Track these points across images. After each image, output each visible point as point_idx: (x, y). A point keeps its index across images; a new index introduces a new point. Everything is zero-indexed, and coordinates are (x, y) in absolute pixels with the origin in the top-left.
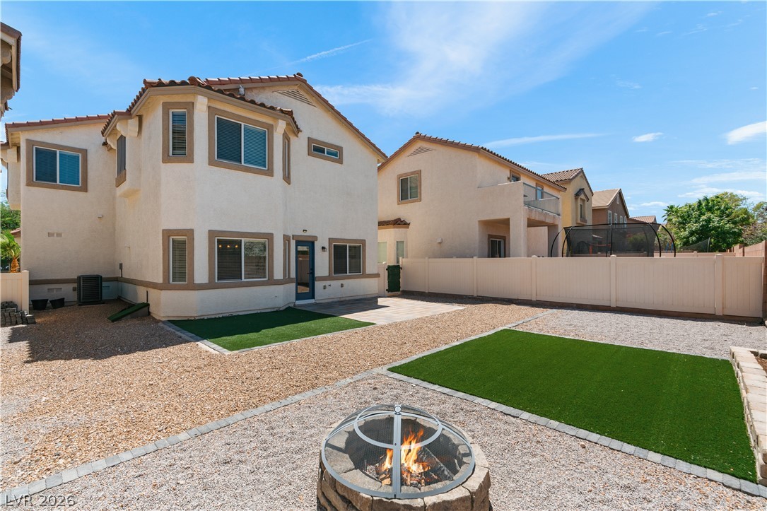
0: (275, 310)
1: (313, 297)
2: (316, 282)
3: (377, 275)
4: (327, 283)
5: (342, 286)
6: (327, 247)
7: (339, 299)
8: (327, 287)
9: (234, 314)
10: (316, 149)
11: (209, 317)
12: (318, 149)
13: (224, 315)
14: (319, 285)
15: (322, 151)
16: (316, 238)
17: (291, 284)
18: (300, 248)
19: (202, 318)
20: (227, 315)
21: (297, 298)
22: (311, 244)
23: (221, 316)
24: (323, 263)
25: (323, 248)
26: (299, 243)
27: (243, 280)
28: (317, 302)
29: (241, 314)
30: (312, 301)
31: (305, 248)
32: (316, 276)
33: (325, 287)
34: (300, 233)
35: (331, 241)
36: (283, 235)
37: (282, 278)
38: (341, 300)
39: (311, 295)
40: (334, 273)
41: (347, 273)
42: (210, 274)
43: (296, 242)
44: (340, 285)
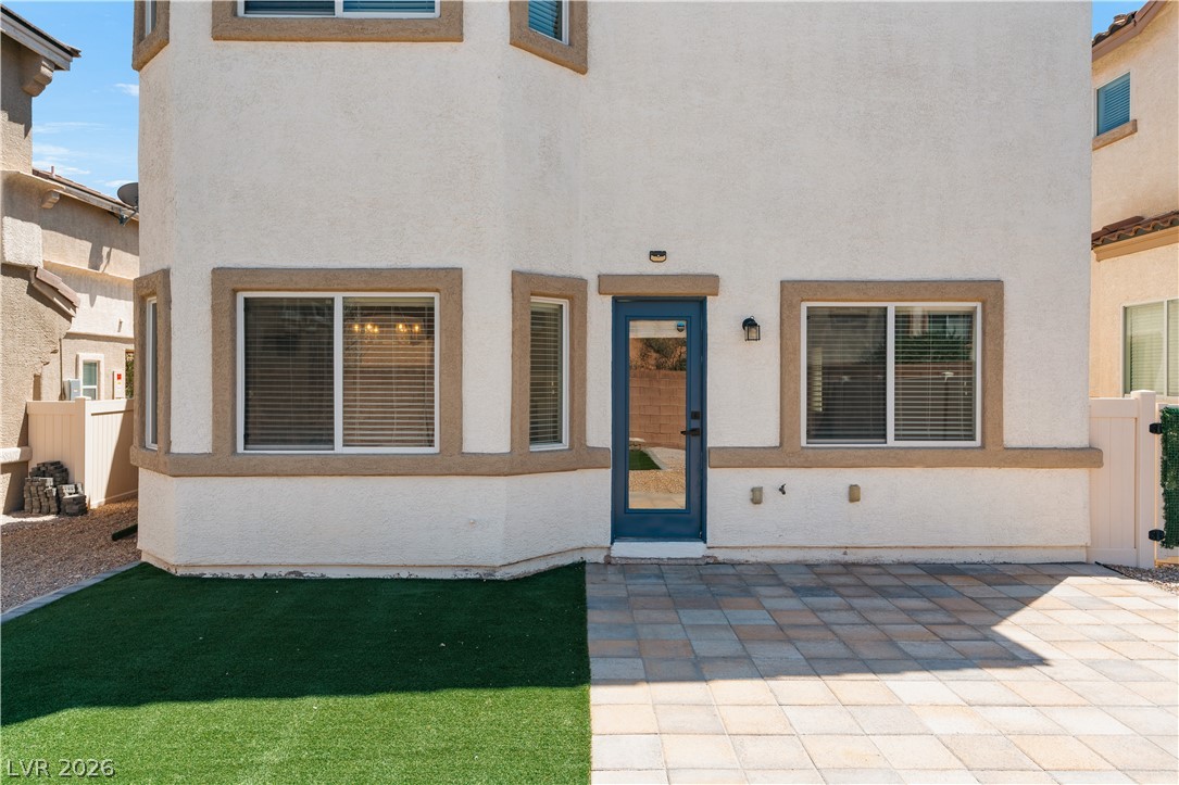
0: (472, 575)
1: (700, 534)
2: (710, 472)
3: (1087, 456)
4: (768, 478)
5: (854, 494)
6: (769, 317)
7: (838, 556)
8: (770, 494)
9: (308, 573)
11: (219, 573)
13: (273, 572)
14: (725, 487)
16: (713, 282)
17: (590, 474)
18: (642, 330)
19: (196, 572)
20: (283, 572)
21: (618, 533)
22: (690, 307)
23: (259, 574)
24: (748, 391)
25: (749, 324)
26: (628, 307)
27: (339, 447)
28: (721, 555)
30: (691, 550)
31: (667, 330)
32: (711, 442)
33: (756, 497)
34: (632, 263)
35: (791, 291)
36: (515, 274)
37: (506, 448)
38: (851, 557)
39: (691, 522)
40: (809, 436)
41: (884, 436)
42: (216, 423)
43: (618, 303)
44: (845, 491)
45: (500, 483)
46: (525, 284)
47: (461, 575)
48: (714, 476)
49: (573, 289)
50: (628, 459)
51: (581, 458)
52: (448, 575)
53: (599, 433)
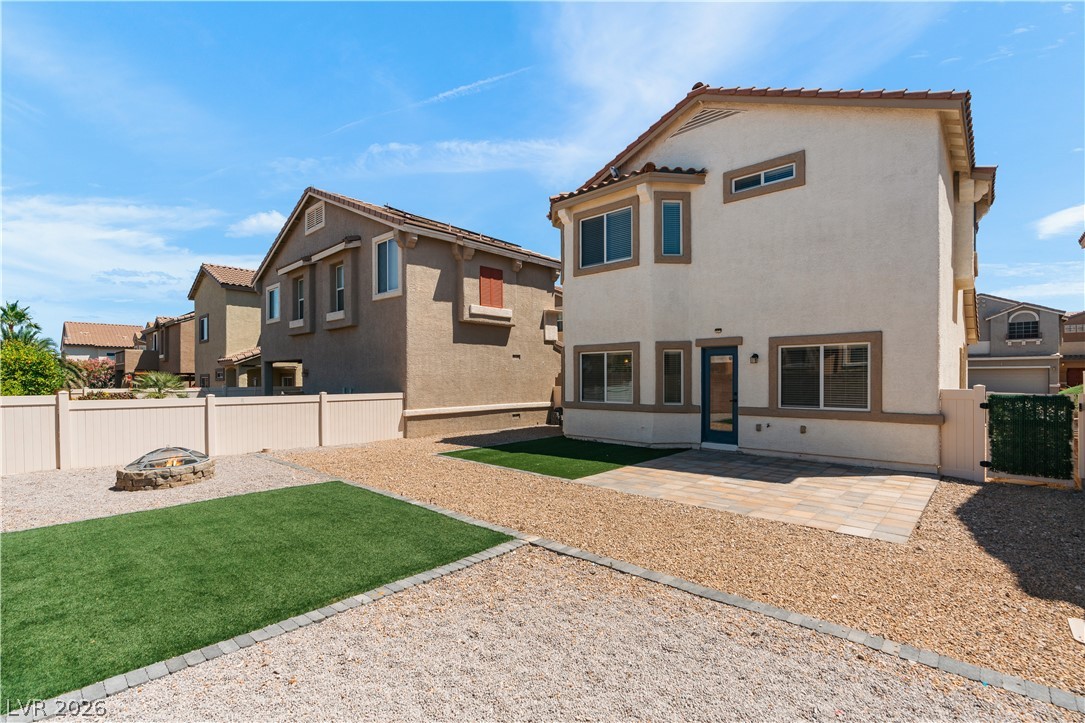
1: (735, 442)
2: (740, 417)
3: (935, 419)
4: (763, 420)
5: (803, 430)
6: (763, 351)
7: (797, 456)
8: (764, 426)
9: (599, 441)
10: (740, 185)
12: (743, 184)
13: (589, 439)
14: (746, 423)
15: (756, 181)
16: (740, 340)
17: (693, 415)
18: (716, 360)
20: (592, 440)
21: (704, 438)
22: (731, 348)
23: (586, 440)
24: (755, 384)
25: (754, 357)
26: (707, 352)
27: (606, 401)
28: (745, 451)
29: (605, 441)
30: (733, 448)
32: (740, 405)
33: (759, 428)
34: (710, 334)
35: (774, 342)
36: (657, 342)
37: (653, 403)
38: (803, 458)
39: (732, 437)
40: (783, 403)
41: (818, 405)
42: (575, 393)
43: (704, 350)
44: (799, 428)
45: (652, 415)
46: (660, 346)
47: (640, 446)
48: (741, 418)
49: (686, 346)
50: (706, 410)
51: (688, 409)
52: (636, 445)
53: (697, 400)
